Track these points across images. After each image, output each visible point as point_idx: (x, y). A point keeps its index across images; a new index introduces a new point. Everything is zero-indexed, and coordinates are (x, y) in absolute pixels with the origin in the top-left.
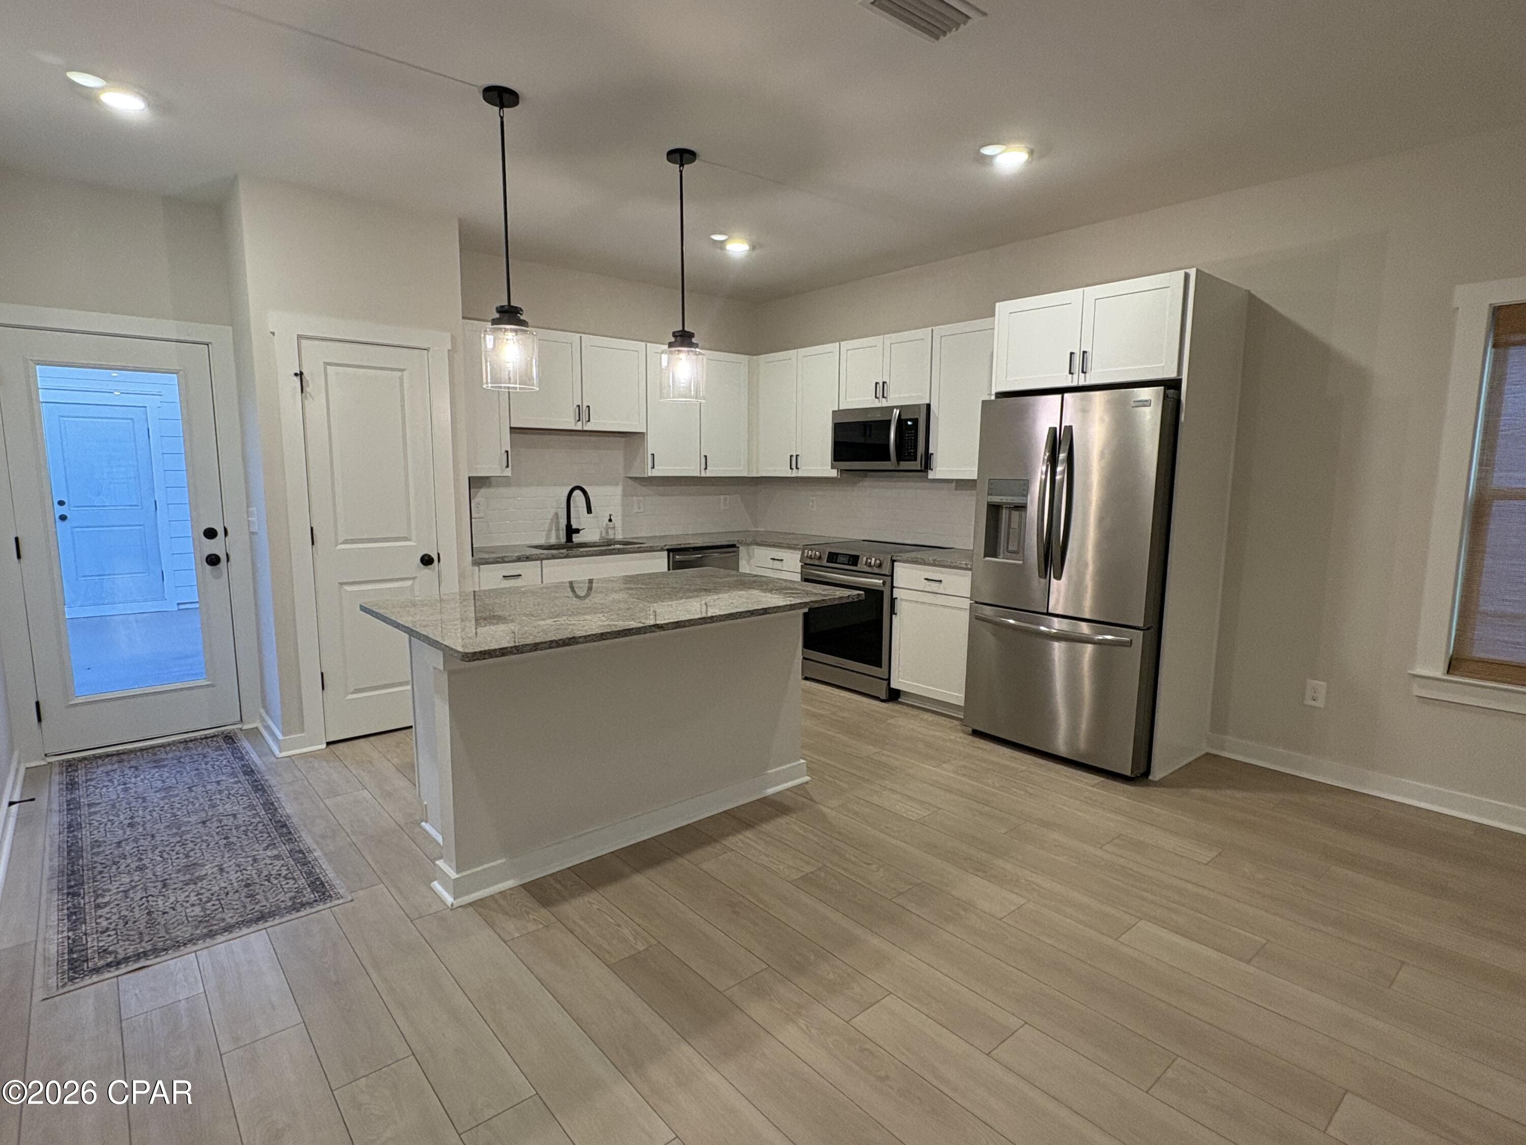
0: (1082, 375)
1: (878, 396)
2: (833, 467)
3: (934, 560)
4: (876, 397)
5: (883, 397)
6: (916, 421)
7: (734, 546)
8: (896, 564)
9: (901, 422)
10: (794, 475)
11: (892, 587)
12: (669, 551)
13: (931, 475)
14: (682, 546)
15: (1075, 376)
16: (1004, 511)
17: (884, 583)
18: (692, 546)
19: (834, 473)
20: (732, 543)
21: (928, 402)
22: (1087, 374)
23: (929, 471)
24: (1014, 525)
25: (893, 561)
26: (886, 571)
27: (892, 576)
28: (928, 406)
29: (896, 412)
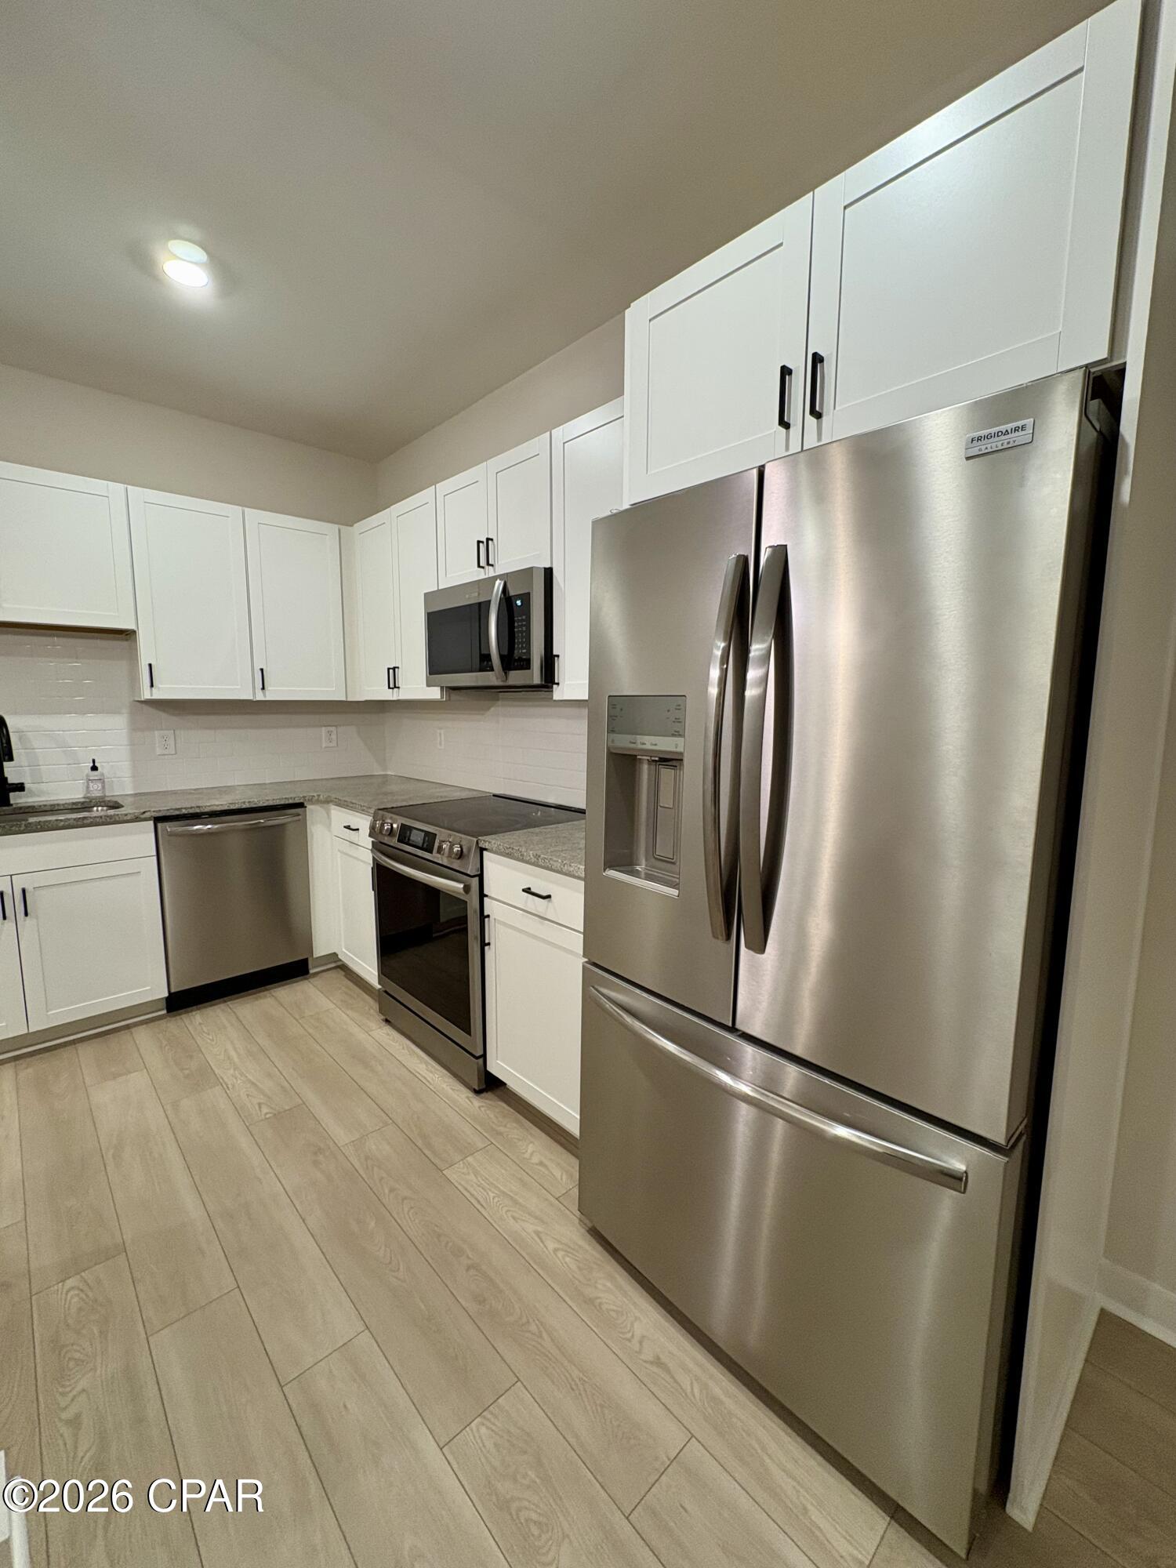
0: (811, 421)
1: (481, 565)
2: (429, 685)
3: (537, 856)
4: (479, 566)
5: (488, 564)
6: (526, 598)
7: (301, 805)
8: (485, 853)
9: (507, 600)
10: (395, 698)
11: (482, 896)
12: (158, 820)
13: (559, 693)
14: (184, 811)
15: (795, 430)
16: (645, 767)
17: (467, 889)
18: (207, 810)
19: (435, 693)
20: (297, 801)
21: (548, 566)
22: (824, 418)
23: (555, 686)
24: (666, 800)
25: (482, 850)
26: (472, 869)
27: (481, 877)
28: (549, 573)
29: (499, 585)
